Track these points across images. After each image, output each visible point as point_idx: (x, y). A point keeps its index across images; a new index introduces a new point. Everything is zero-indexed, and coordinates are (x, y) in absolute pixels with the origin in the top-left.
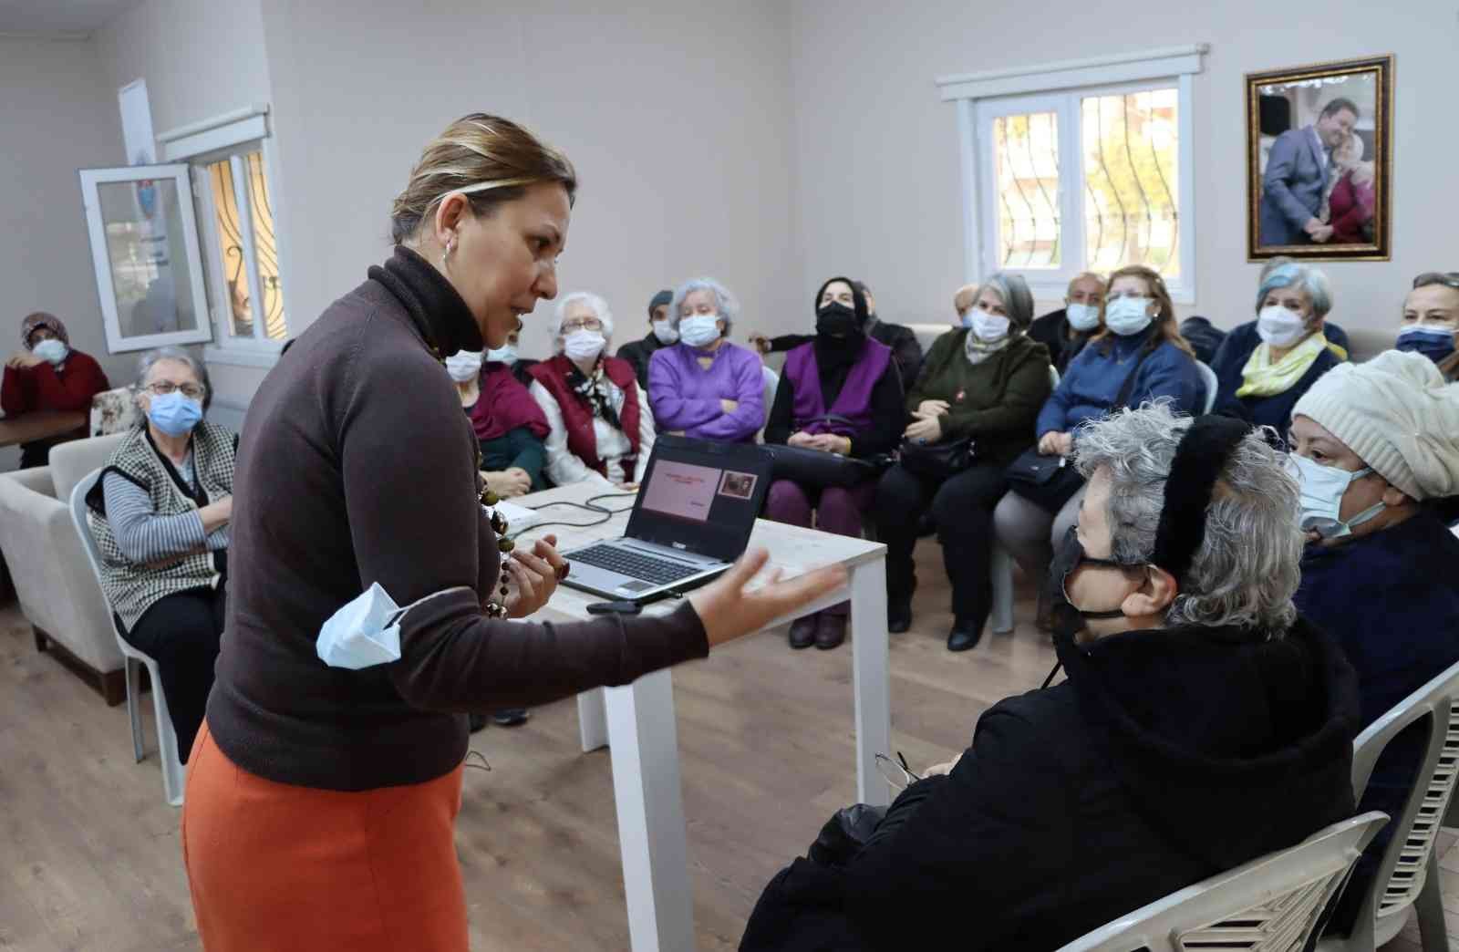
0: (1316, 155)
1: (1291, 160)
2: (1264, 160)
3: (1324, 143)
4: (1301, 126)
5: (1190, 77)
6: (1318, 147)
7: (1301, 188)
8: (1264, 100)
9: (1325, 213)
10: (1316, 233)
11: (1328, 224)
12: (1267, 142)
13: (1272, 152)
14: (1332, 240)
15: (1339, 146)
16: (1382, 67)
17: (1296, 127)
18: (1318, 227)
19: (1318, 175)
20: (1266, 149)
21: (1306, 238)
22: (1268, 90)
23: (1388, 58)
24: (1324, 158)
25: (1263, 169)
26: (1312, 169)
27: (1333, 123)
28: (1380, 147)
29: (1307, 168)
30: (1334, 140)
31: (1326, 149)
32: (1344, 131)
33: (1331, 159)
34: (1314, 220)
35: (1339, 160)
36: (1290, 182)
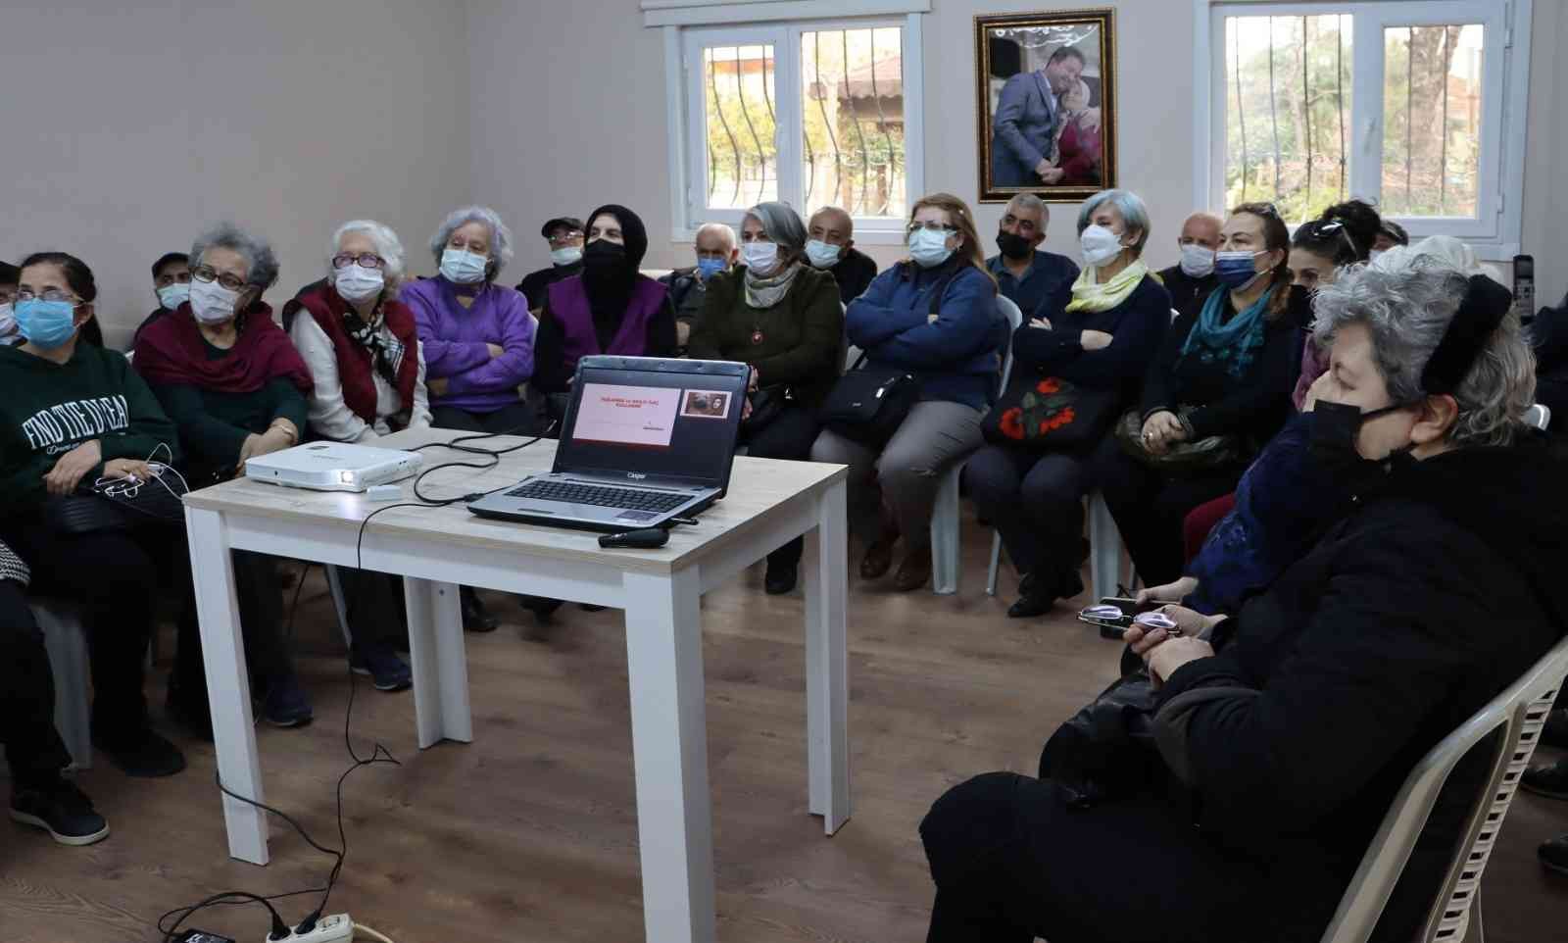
0: (1046, 98)
1: (1020, 101)
2: (995, 101)
3: (1053, 89)
4: (1031, 70)
5: (920, 15)
6: (1047, 90)
7: (1033, 131)
8: (995, 42)
9: (1055, 158)
10: (1047, 175)
11: (1058, 166)
12: (997, 84)
13: (1002, 94)
14: (1061, 182)
15: (1067, 91)
16: (1104, 19)
17: (1026, 71)
18: (1048, 169)
19: (1048, 117)
20: (996, 91)
21: (1035, 180)
22: (1000, 33)
23: (1110, 11)
24: (1054, 102)
25: (993, 111)
26: (1042, 112)
27: (1061, 69)
28: (1105, 92)
29: (1037, 111)
30: (1062, 85)
31: (1054, 93)
32: (1072, 77)
33: (1059, 102)
34: (1044, 162)
35: (1068, 104)
36: (1022, 123)
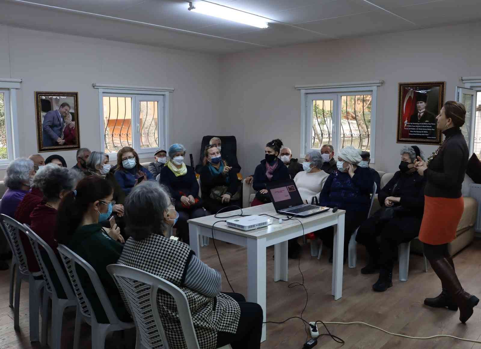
0: (59, 119)
1: (51, 119)
2: (43, 119)
3: (61, 116)
5: (15, 90)
6: (60, 116)
7: (56, 129)
8: (42, 100)
9: (63, 137)
10: (60, 142)
11: (63, 139)
12: (43, 114)
13: (45, 117)
14: (65, 144)
15: (66, 117)
16: (75, 95)
17: (53, 110)
18: (61, 140)
19: (60, 125)
20: (43, 116)
21: (57, 144)
22: (44, 97)
23: (77, 93)
24: (62, 120)
25: (42, 123)
26: (59, 123)
27: (63, 110)
28: (75, 117)
29: (57, 123)
30: (64, 115)
31: (62, 117)
32: (67, 112)
34: (59, 138)
35: (66, 121)
36: (53, 126)
